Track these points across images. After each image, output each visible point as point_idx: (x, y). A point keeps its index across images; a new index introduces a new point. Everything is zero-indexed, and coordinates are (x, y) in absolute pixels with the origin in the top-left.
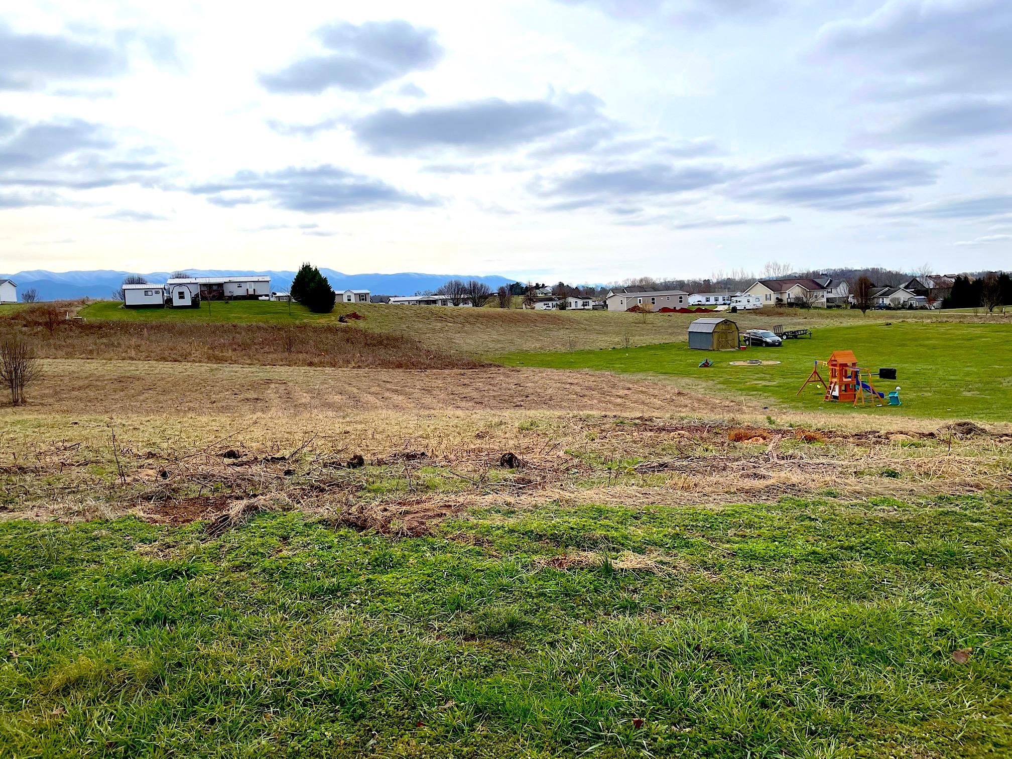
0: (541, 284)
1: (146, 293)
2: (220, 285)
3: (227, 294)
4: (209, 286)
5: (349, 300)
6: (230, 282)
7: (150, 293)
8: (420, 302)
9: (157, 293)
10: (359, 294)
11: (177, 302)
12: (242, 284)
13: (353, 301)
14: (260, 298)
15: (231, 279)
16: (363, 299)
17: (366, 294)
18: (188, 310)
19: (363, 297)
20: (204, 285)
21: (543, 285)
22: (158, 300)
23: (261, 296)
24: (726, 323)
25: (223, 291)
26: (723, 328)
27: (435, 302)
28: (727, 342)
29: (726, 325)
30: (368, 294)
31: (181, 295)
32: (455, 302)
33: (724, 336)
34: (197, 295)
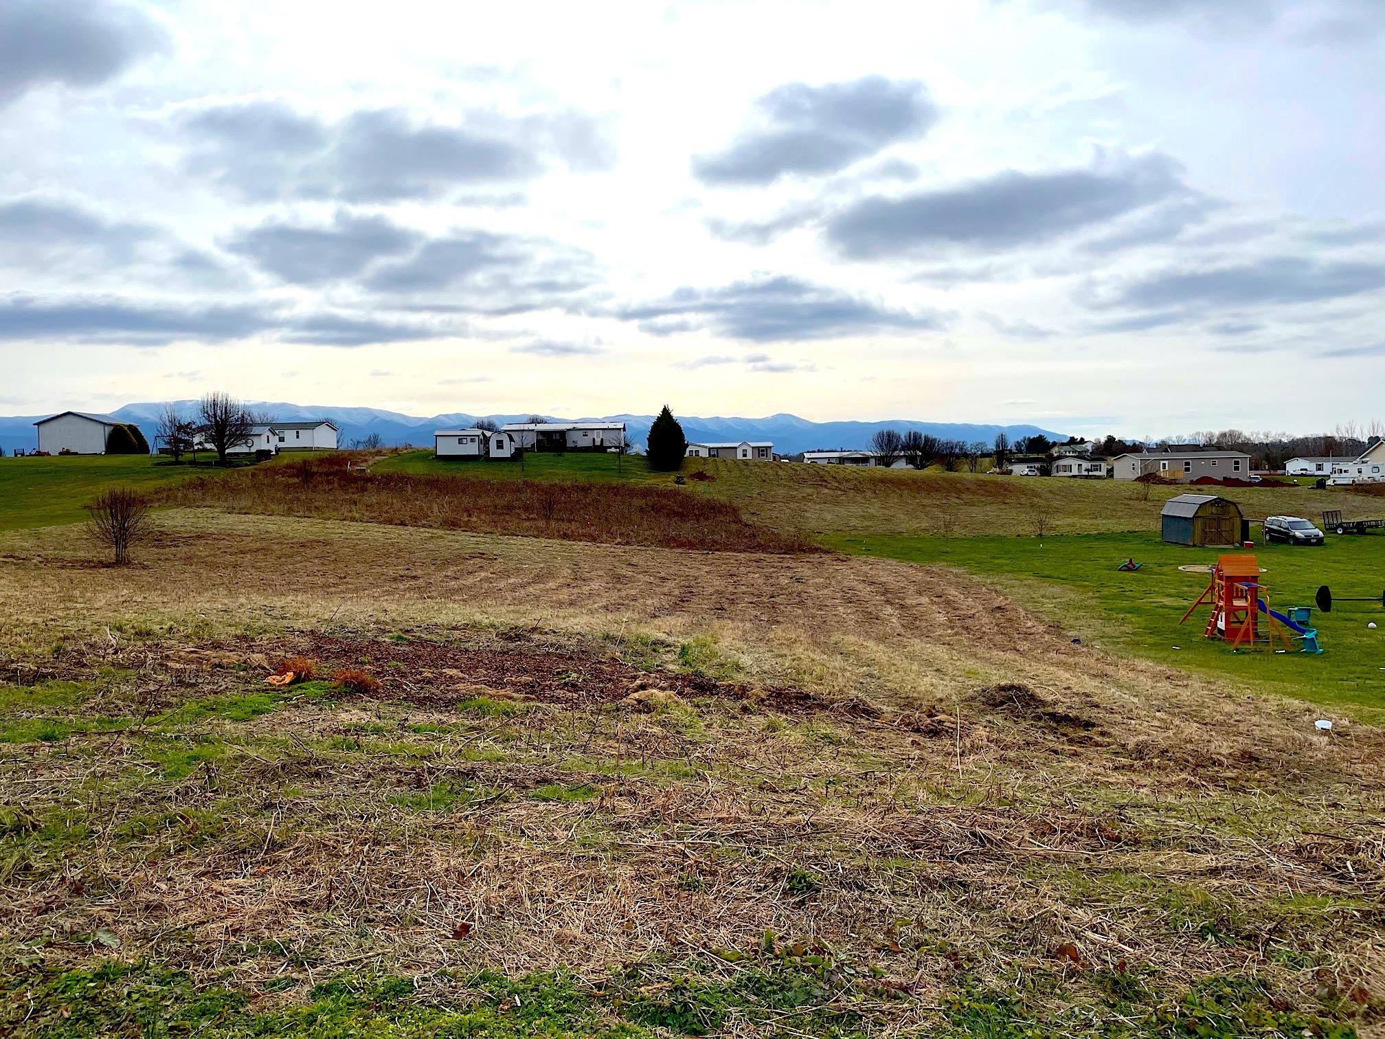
0: (1078, 437)
1: (460, 442)
2: (562, 433)
3: (570, 444)
4: (549, 434)
5: (745, 455)
6: (574, 429)
7: (464, 441)
8: (842, 460)
9: (472, 441)
10: (758, 448)
11: (494, 453)
12: (589, 433)
13: (749, 456)
14: (609, 450)
15: (575, 425)
16: (763, 455)
17: (767, 448)
18: (504, 464)
19: (762, 451)
20: (542, 433)
21: (1082, 439)
22: (472, 449)
23: (610, 447)
24: (1218, 503)
25: (565, 441)
26: (1214, 511)
27: (865, 460)
28: (1220, 533)
29: (1218, 506)
30: (770, 447)
31: (500, 445)
32: (886, 461)
33: (1215, 524)
34: (533, 445)
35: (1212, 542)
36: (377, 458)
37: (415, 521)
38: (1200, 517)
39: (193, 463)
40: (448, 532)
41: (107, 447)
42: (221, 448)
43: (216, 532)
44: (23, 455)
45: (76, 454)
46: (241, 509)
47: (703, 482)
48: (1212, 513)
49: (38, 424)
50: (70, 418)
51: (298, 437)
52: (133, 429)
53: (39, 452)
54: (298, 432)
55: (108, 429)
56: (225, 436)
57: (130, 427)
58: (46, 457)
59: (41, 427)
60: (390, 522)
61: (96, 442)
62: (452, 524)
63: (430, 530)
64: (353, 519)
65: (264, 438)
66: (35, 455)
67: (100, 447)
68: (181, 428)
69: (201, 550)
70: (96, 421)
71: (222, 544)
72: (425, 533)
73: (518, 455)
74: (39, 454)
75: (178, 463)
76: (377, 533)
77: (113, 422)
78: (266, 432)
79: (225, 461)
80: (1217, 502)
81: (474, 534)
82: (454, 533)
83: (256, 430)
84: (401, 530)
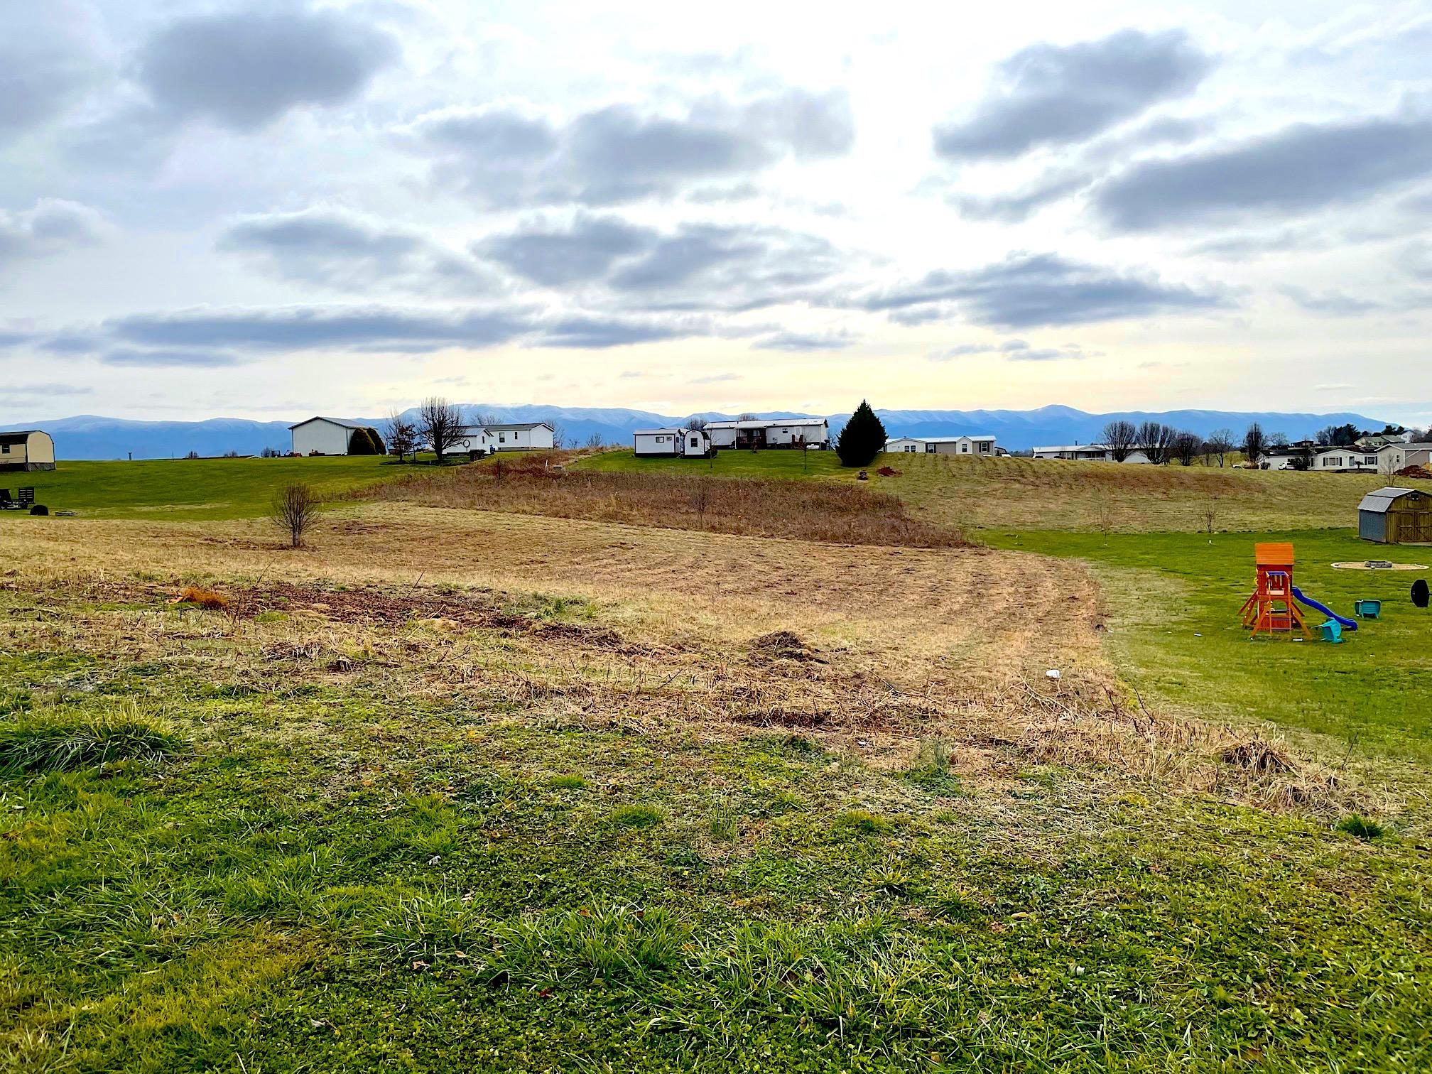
1: (657, 440)
2: (762, 431)
3: (770, 441)
4: (748, 431)
5: (965, 450)
6: (774, 426)
7: (661, 440)
8: (1078, 453)
9: (669, 438)
10: (980, 442)
11: (690, 451)
12: (789, 429)
13: (970, 451)
14: (808, 446)
15: (775, 422)
16: (984, 450)
17: (989, 443)
18: (695, 461)
19: (985, 446)
20: (744, 430)
22: (668, 447)
23: (810, 444)
24: (1415, 497)
25: (764, 438)
26: (1410, 505)
27: (1101, 454)
28: (1418, 529)
29: (1415, 500)
30: (992, 442)
31: (694, 443)
32: (1120, 455)
33: (1412, 520)
34: (733, 443)
35: (1407, 539)
36: (581, 457)
37: (579, 514)
38: (1392, 512)
39: (414, 462)
40: (605, 524)
41: (348, 449)
42: (438, 448)
43: (400, 522)
44: (279, 456)
45: (323, 454)
46: (430, 503)
47: (886, 478)
48: (1408, 508)
49: (293, 428)
50: (318, 422)
51: (516, 438)
52: (372, 432)
53: (292, 453)
54: (516, 433)
55: (350, 433)
56: (442, 437)
57: (370, 430)
58: (298, 458)
59: (296, 431)
60: (556, 515)
61: (339, 444)
62: (609, 517)
63: (589, 522)
64: (524, 512)
65: (479, 439)
66: (289, 456)
67: (344, 450)
68: (402, 431)
69: (379, 538)
70: (340, 425)
71: (398, 533)
72: (583, 524)
73: (712, 453)
74: (292, 455)
75: (402, 462)
76: (538, 524)
77: (355, 426)
78: (481, 433)
79: (441, 460)
80: (1416, 495)
81: (628, 526)
82: (609, 525)
83: (469, 432)
84: (563, 522)
